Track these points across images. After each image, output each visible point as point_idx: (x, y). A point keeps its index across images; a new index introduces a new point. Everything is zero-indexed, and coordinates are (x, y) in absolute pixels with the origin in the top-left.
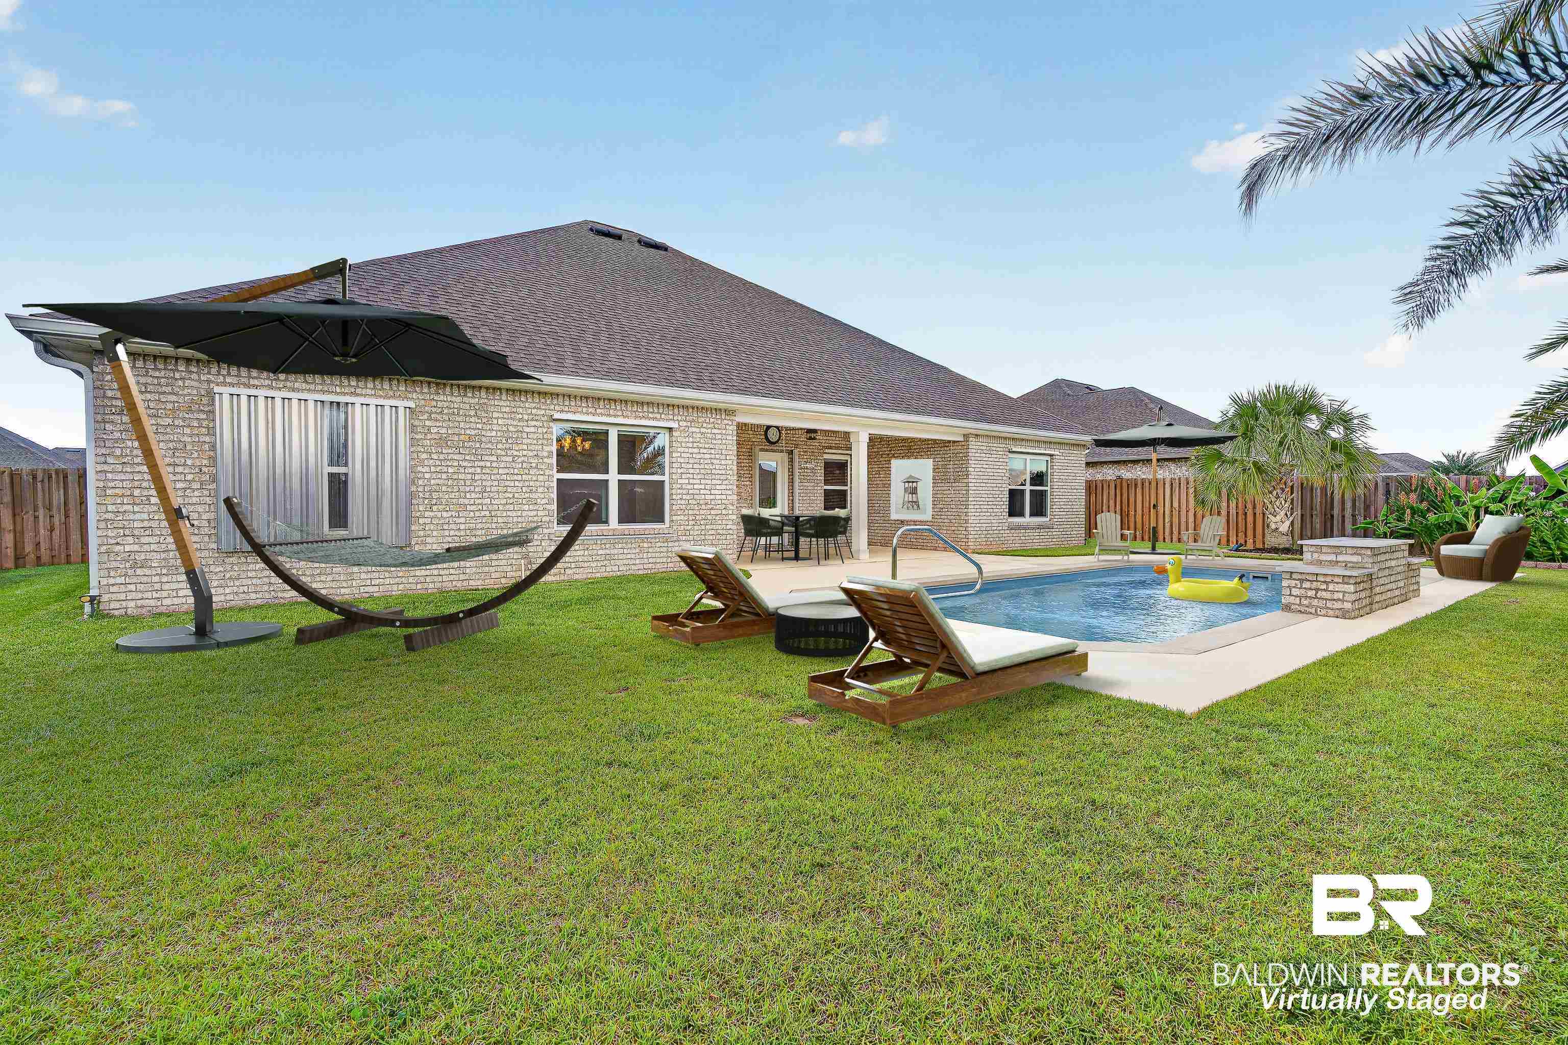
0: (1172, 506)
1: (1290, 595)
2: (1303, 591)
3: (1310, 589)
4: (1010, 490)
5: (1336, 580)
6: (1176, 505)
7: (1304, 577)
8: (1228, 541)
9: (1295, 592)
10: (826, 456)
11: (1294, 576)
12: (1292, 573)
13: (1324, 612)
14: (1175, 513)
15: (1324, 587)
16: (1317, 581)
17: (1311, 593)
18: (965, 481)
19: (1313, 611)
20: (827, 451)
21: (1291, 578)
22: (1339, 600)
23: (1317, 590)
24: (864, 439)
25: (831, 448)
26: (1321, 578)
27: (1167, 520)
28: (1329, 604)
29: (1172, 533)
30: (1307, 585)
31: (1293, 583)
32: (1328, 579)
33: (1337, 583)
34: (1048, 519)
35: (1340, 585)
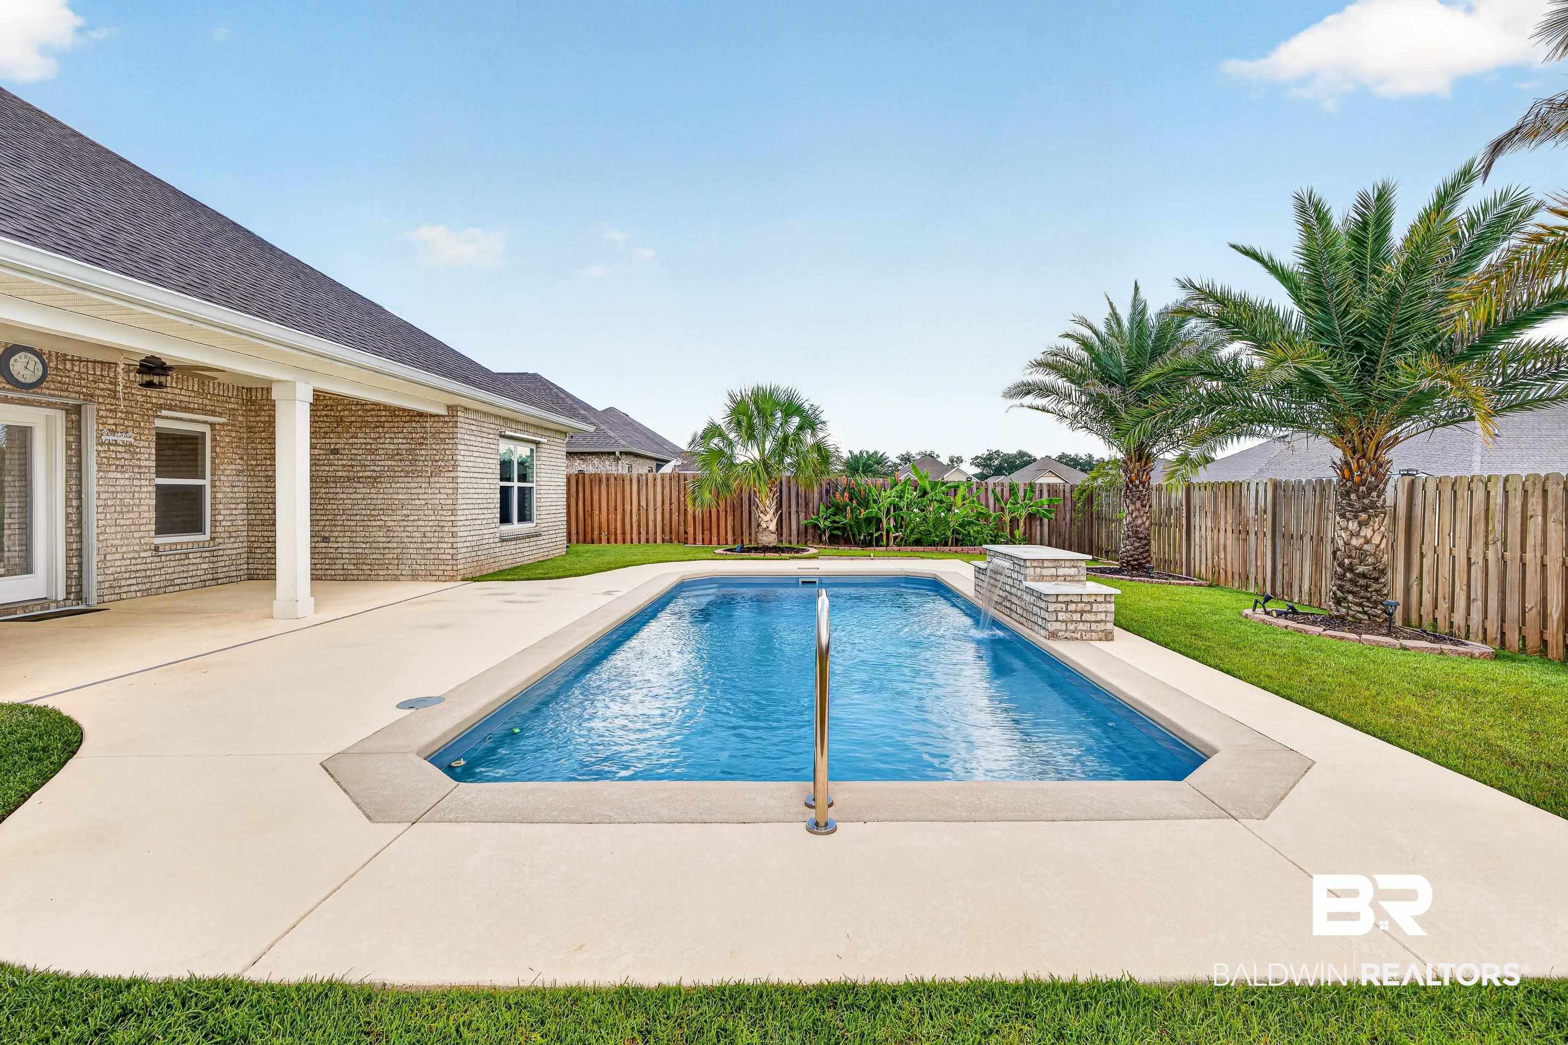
0: (639, 504)
1: (1057, 620)
2: (1068, 615)
3: (1076, 611)
4: (502, 488)
5: (1100, 599)
6: (643, 503)
7: (1068, 599)
8: (695, 539)
9: (1061, 616)
10: (159, 423)
11: (1060, 599)
12: (1057, 595)
13: (1088, 635)
14: (643, 512)
15: (1088, 608)
16: (1081, 602)
17: (1076, 617)
18: (451, 474)
19: (1079, 636)
20: (164, 413)
21: (1057, 602)
22: (1101, 621)
23: (1082, 612)
24: (304, 395)
25: (171, 408)
26: (1085, 599)
27: (635, 518)
28: (1094, 626)
29: (640, 533)
30: (1072, 607)
31: (1059, 606)
32: (1092, 599)
33: (1100, 603)
34: (534, 525)
35: (1103, 605)
